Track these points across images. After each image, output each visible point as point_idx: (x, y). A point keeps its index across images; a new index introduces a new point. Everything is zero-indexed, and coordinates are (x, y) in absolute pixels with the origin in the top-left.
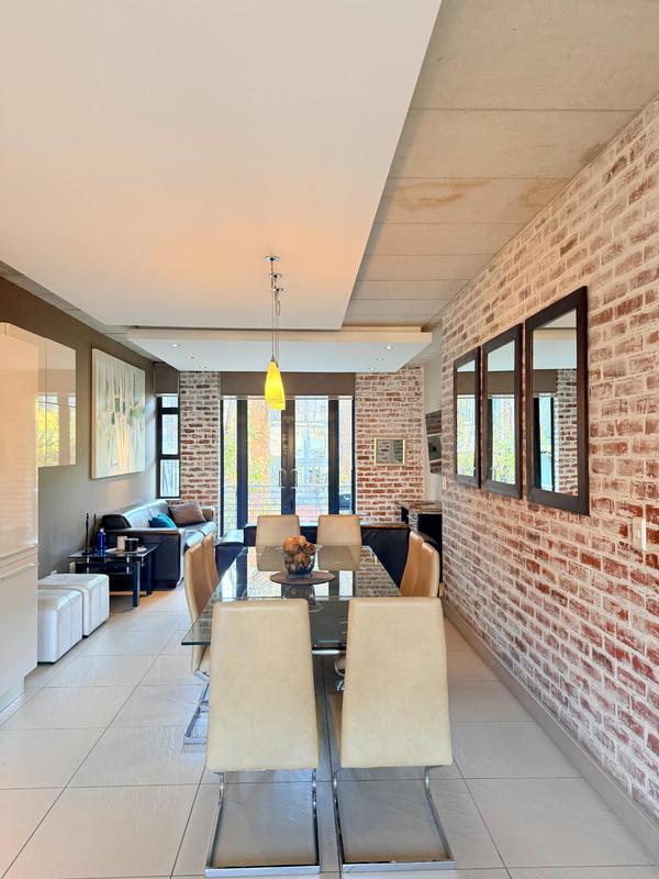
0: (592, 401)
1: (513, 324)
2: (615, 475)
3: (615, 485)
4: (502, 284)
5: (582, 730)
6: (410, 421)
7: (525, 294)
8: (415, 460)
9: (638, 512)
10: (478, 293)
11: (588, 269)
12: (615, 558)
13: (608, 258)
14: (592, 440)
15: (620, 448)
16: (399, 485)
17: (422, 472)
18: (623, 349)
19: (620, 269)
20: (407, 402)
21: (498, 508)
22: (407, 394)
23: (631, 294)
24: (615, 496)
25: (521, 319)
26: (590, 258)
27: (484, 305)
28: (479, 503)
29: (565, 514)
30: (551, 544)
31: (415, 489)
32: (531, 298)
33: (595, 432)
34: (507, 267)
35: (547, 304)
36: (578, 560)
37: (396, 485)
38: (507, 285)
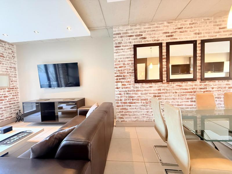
6: (10, 68)
8: (14, 85)
16: (7, 97)
17: (18, 90)
20: (8, 59)
22: (7, 55)
31: (15, 97)
37: (5, 97)
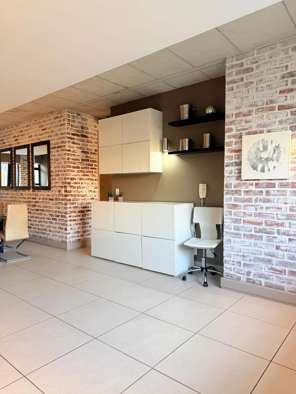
0: (51, 165)
1: (26, 144)
2: (57, 181)
3: (57, 182)
4: (21, 131)
5: (49, 237)
7: (30, 137)
9: (62, 187)
10: (11, 131)
11: (50, 136)
12: (57, 197)
13: (55, 136)
14: (51, 174)
15: (58, 175)
18: (58, 155)
19: (58, 139)
21: (21, 194)
23: (60, 145)
24: (57, 185)
25: (30, 143)
26: (50, 134)
27: (14, 135)
28: (12, 194)
29: (44, 191)
30: (40, 199)
32: (33, 138)
33: (52, 172)
34: (23, 127)
35: (38, 141)
36: (48, 200)
38: (23, 133)
